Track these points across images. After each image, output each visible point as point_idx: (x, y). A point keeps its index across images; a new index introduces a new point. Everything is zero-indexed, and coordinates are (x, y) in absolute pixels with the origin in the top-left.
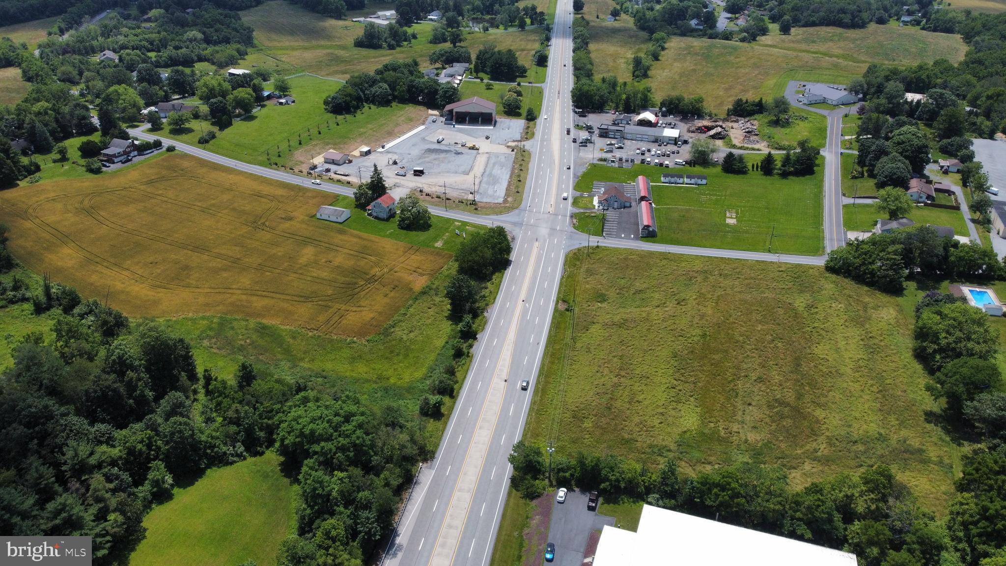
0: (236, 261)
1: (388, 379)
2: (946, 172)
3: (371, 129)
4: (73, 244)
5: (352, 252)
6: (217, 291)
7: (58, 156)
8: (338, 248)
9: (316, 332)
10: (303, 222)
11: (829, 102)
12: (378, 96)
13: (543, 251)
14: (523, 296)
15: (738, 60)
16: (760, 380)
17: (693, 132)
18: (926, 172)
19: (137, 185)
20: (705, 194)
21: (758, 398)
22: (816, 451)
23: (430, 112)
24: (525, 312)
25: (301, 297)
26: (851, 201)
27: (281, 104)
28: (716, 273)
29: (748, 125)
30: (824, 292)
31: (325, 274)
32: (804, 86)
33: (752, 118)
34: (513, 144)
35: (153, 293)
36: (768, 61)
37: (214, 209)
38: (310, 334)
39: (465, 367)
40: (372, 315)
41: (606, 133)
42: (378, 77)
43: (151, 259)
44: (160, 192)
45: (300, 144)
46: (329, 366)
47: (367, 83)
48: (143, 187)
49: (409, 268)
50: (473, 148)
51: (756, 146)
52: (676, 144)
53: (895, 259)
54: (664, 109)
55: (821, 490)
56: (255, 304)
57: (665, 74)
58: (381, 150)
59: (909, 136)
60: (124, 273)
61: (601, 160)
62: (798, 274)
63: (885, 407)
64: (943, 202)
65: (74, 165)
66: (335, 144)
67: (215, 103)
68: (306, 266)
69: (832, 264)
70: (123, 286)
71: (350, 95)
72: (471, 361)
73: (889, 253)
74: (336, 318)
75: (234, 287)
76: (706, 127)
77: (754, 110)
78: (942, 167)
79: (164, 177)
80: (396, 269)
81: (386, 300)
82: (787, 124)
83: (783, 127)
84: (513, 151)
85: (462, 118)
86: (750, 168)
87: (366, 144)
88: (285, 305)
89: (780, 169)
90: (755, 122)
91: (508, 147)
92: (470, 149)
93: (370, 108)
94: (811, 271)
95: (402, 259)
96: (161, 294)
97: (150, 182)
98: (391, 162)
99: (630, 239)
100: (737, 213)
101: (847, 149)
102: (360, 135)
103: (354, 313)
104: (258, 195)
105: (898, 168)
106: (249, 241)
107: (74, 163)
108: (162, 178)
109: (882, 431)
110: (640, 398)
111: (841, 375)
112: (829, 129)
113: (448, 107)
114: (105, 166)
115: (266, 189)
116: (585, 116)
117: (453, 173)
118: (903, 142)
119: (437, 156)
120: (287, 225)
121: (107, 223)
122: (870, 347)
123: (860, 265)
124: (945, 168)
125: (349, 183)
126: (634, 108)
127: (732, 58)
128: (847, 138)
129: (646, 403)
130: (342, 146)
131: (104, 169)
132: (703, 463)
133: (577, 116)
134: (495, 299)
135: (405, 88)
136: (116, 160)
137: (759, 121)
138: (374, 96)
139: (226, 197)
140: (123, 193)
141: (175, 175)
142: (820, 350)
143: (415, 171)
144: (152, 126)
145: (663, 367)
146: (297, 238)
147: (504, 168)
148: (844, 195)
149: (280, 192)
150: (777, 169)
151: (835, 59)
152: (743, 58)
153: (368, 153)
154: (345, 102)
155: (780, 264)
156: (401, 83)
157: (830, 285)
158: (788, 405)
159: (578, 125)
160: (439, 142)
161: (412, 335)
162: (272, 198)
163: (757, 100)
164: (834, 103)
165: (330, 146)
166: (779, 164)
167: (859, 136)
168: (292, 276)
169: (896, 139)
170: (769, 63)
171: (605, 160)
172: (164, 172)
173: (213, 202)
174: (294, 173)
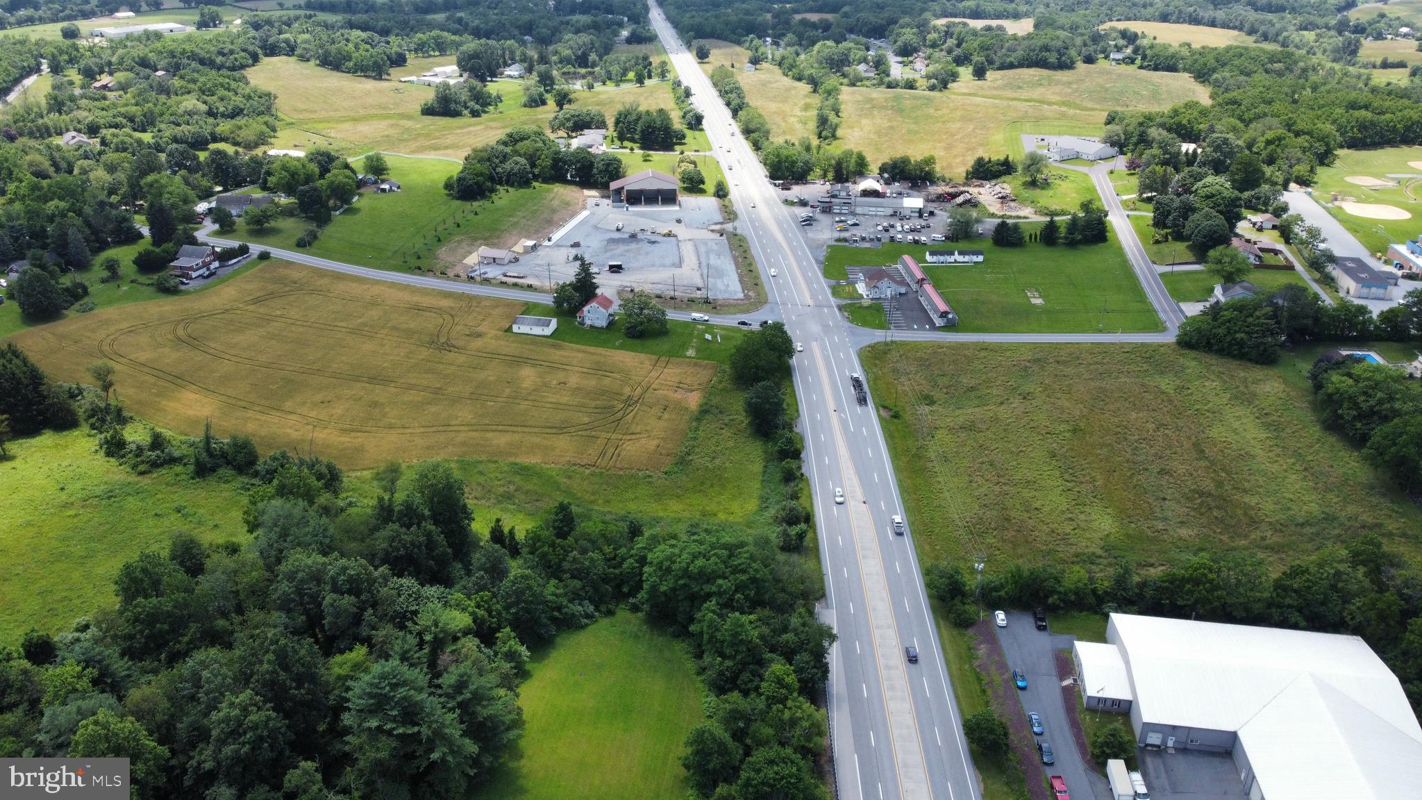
0: (437, 391)
1: (715, 515)
2: (1260, 229)
3: (524, 217)
4: (194, 387)
5: (585, 370)
6: (434, 429)
7: (106, 274)
8: (565, 367)
9: (593, 469)
10: (496, 338)
11: (1084, 157)
12: (515, 174)
13: (827, 351)
14: (831, 405)
15: (940, 112)
16: (1162, 472)
17: (933, 201)
18: (1238, 231)
19: (241, 306)
20: (988, 273)
21: (1170, 491)
22: (1263, 539)
23: (587, 192)
24: (844, 423)
25: (548, 427)
26: (1169, 269)
27: (384, 190)
28: (1051, 360)
29: (998, 189)
30: (1188, 371)
31: (567, 398)
32: (1043, 140)
33: (999, 180)
34: (718, 227)
35: (347, 439)
36: (978, 113)
37: (366, 329)
38: (587, 472)
39: (805, 492)
40: (655, 442)
41: (830, 207)
42: (508, 150)
43: (319, 397)
44: (279, 313)
45: (439, 240)
46: (632, 506)
47: (497, 158)
48: (251, 308)
49: (670, 383)
50: (669, 235)
51: (1021, 213)
52: (921, 216)
53: (1267, 324)
54: (886, 175)
55: (1307, 569)
56: (495, 442)
57: (856, 134)
58: (546, 243)
59: (1217, 187)
60: (289, 417)
61: (839, 240)
62: (1147, 354)
63: (1319, 485)
64: (1273, 263)
65: (134, 285)
66: (485, 239)
67: (307, 192)
68: (535, 390)
69: (1187, 339)
70: (297, 433)
71: (482, 174)
72: (809, 485)
73: (1258, 318)
74: (611, 450)
75: (454, 422)
76: (949, 194)
77: (1000, 171)
78: (1254, 224)
79: (272, 293)
80: (653, 386)
81: (662, 424)
82: (1046, 185)
83: (1043, 188)
84: (722, 235)
85: (635, 198)
86: (1027, 238)
87: (529, 237)
88: (536, 440)
89: (1066, 238)
90: (1005, 185)
91: (713, 231)
92: (664, 236)
93: (507, 191)
94: (1162, 349)
95: (654, 374)
96: (359, 439)
97: (257, 301)
98: (571, 258)
99: (925, 329)
100: (1040, 293)
101: (1132, 210)
102: (515, 225)
103: (631, 442)
104: (419, 309)
105: (1218, 225)
106: (441, 366)
107: (132, 282)
108: (272, 295)
109: (1327, 510)
110: (1038, 504)
111: (1253, 457)
112: (1098, 188)
113: (614, 185)
114: (183, 283)
115: (426, 301)
116: (789, 189)
117: (660, 266)
118: (1213, 196)
119: (627, 248)
120: (478, 343)
121: (227, 357)
122: (1270, 425)
123: (1225, 336)
124: (1259, 224)
125: (530, 286)
126: (847, 176)
127: (932, 111)
128: (1125, 197)
129: (1046, 509)
130: (496, 241)
131: (183, 287)
132: (1145, 566)
133: (779, 190)
134: (797, 411)
135: (549, 162)
136: (194, 275)
137: (1009, 183)
138: (509, 175)
139: (375, 313)
140: (226, 316)
141: (287, 289)
142: (1216, 432)
143: (611, 267)
144: (221, 226)
145: (1046, 469)
146: (503, 357)
147: (722, 258)
148: (1154, 263)
149: (445, 303)
150: (1060, 238)
151: (1055, 107)
152: (945, 111)
153: (534, 248)
154: (475, 183)
155: (1122, 345)
156: (543, 156)
157: (1192, 363)
158: (1210, 495)
159: (786, 200)
160: (618, 230)
161: (717, 462)
162: (439, 311)
163: (1002, 158)
164: (1090, 158)
165: (479, 242)
166: (1063, 231)
167: (1141, 194)
168: (524, 405)
169: (1202, 192)
170: (981, 115)
171: (845, 240)
172: (271, 287)
173: (360, 321)
174: (448, 278)
